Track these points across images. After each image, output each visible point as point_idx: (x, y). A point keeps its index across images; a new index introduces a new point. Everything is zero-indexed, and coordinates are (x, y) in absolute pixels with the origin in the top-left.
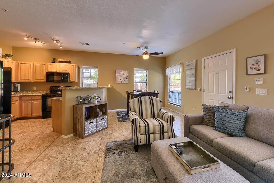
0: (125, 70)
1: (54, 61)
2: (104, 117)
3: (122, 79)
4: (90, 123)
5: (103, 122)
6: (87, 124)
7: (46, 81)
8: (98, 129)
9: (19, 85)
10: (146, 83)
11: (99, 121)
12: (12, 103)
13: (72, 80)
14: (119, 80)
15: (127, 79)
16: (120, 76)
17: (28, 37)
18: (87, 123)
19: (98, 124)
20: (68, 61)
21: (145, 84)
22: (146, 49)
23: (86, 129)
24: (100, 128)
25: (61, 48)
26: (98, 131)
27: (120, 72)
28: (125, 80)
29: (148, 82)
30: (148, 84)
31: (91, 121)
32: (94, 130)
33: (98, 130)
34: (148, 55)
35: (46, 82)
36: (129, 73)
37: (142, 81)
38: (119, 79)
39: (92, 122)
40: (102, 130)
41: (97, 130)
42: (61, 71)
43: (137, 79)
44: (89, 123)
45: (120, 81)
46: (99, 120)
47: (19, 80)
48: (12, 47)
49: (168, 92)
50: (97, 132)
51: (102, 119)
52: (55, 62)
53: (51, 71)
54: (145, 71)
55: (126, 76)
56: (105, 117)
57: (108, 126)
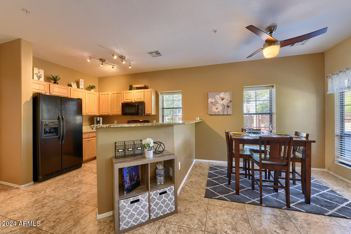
0: (225, 92)
1: (131, 88)
2: (166, 189)
3: (220, 108)
4: (132, 203)
5: (165, 201)
6: (125, 204)
7: (122, 113)
8: (153, 215)
9: (101, 118)
10: (271, 114)
11: (155, 197)
12: (83, 140)
13: (148, 112)
14: (214, 110)
15: (228, 107)
16: (216, 102)
17: (91, 58)
18: (124, 202)
19: (153, 205)
20: (143, 86)
21: (268, 116)
22: (271, 32)
23: (122, 214)
24: (157, 213)
25: (130, 67)
26: (153, 219)
27: (216, 96)
28: (226, 109)
29: (274, 111)
30: (274, 117)
31: (135, 198)
32: (142, 218)
33: (153, 217)
34: (277, 44)
35: (122, 115)
36: (233, 96)
37: (260, 111)
38: (214, 107)
39: (138, 201)
40: (161, 217)
41: (150, 217)
42: (136, 100)
43: (250, 107)
44: (130, 202)
45: (217, 111)
46: (154, 194)
47: (101, 114)
48: (99, 78)
49: (337, 135)
50: (150, 221)
51: (161, 194)
52: (131, 90)
53: (126, 101)
54: (268, 90)
55: (227, 102)
56: (170, 189)
57: (176, 207)
